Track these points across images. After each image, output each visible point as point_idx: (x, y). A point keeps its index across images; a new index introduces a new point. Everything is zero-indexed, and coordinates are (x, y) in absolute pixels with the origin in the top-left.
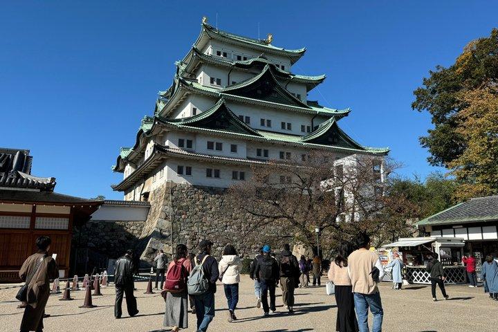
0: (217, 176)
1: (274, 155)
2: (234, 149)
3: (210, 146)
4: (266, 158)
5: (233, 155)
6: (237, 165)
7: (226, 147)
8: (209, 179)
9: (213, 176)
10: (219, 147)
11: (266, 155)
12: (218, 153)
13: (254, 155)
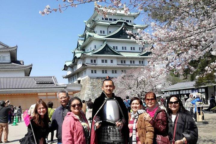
0: (106, 72)
1: (128, 62)
2: (112, 62)
3: (103, 61)
4: (124, 64)
5: (112, 64)
6: (113, 68)
7: (109, 61)
8: (103, 74)
9: (105, 73)
10: (106, 61)
11: (125, 62)
12: (106, 64)
13: (120, 63)
